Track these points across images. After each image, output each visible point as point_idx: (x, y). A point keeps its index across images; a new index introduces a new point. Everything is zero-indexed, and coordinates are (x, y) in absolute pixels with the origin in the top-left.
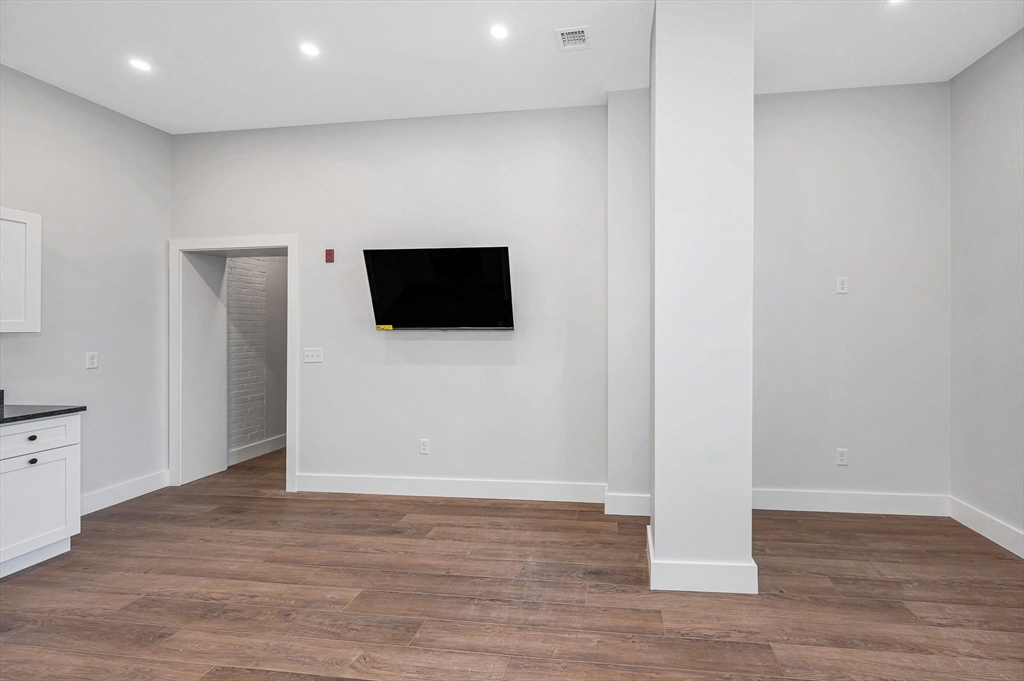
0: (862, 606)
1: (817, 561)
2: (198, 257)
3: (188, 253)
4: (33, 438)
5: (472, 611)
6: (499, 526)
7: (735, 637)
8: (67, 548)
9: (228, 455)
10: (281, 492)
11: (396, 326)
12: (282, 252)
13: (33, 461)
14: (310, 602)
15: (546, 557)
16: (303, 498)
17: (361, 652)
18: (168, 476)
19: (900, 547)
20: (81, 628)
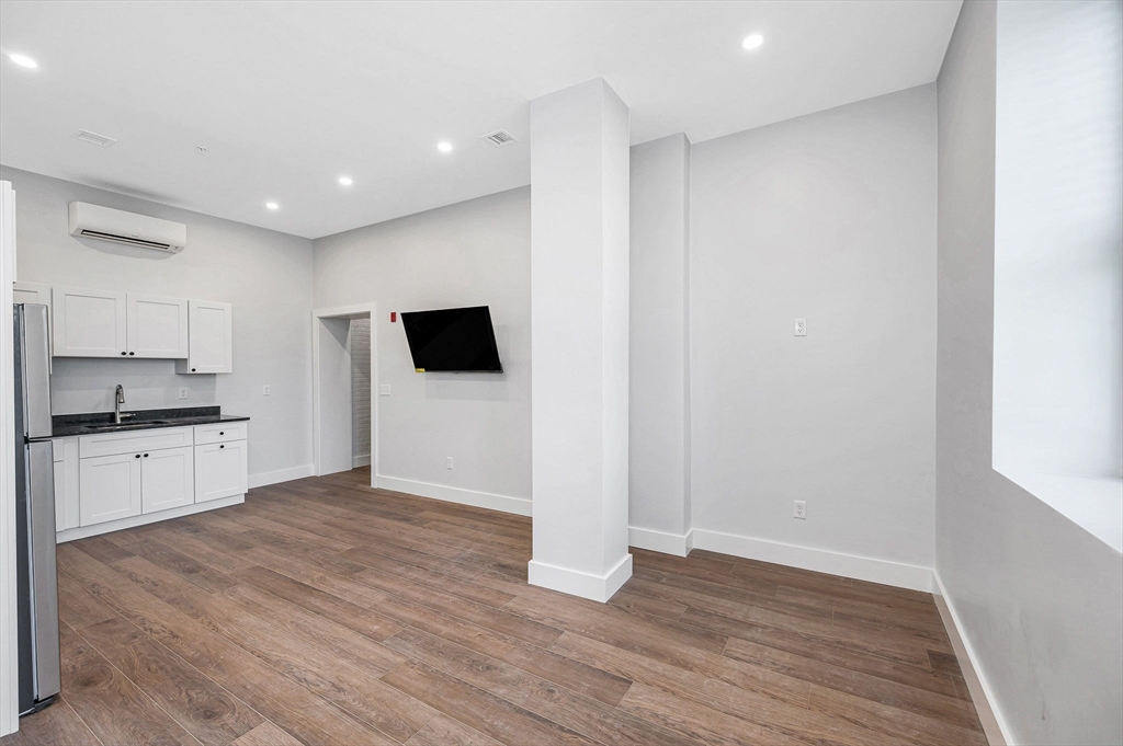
0: (687, 631)
1: (698, 596)
2: (328, 320)
3: (321, 318)
4: (222, 433)
5: (400, 570)
6: (475, 527)
7: (547, 622)
8: (242, 500)
9: (353, 460)
10: (368, 487)
11: (427, 370)
12: (367, 315)
13: (222, 447)
14: (322, 547)
15: (482, 551)
16: (378, 492)
17: (322, 574)
18: (312, 469)
19: (812, 603)
20: (223, 538)
